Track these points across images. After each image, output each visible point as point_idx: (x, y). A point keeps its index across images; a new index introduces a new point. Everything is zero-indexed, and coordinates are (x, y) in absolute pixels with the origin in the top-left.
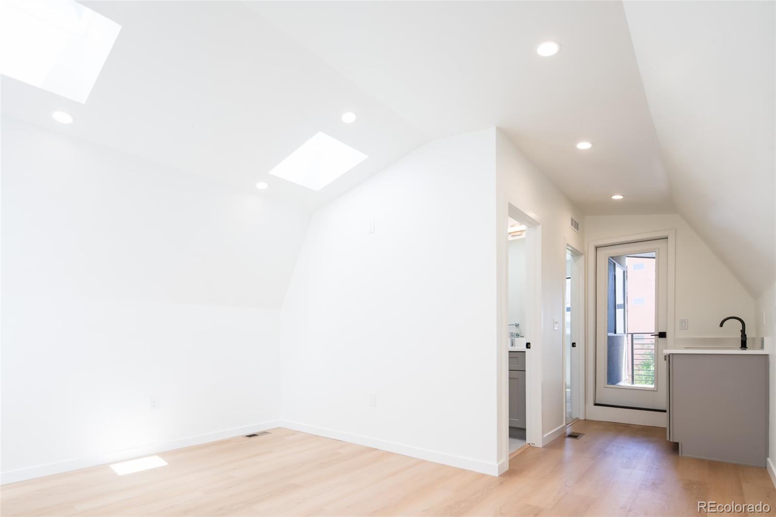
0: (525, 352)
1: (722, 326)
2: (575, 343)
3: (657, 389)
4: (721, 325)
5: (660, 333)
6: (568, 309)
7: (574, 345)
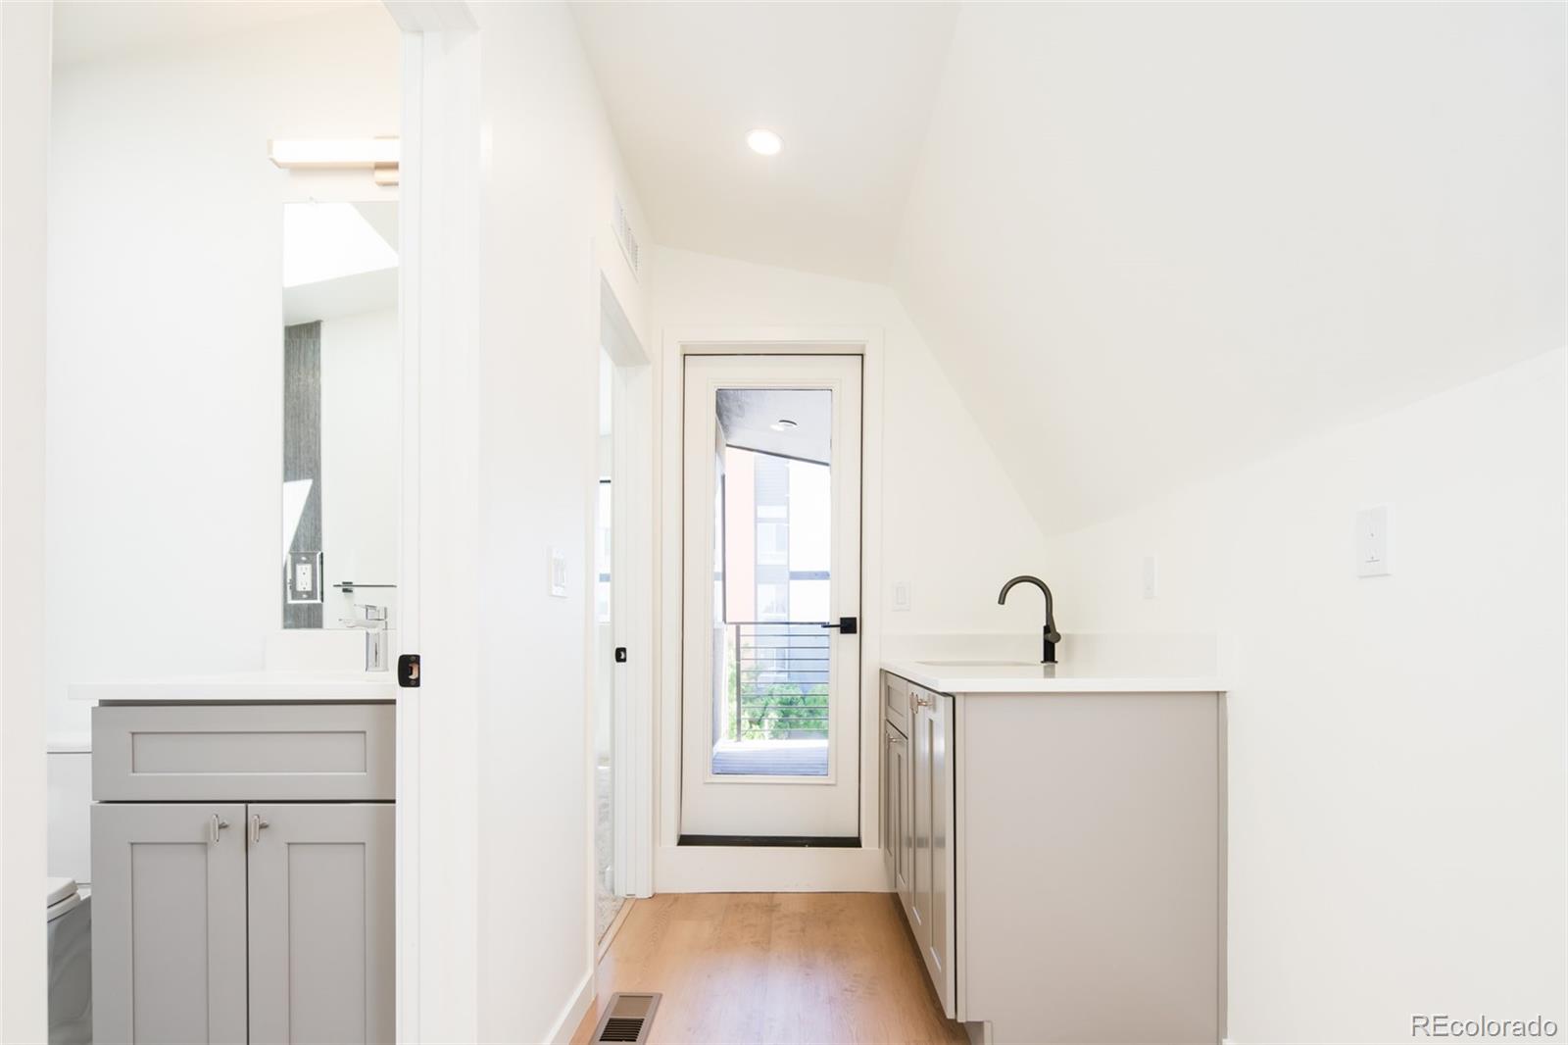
0: (393, 702)
1: (1003, 603)
2: (624, 650)
3: (837, 781)
4: (1002, 601)
5: (842, 619)
6: (605, 578)
7: (620, 655)
